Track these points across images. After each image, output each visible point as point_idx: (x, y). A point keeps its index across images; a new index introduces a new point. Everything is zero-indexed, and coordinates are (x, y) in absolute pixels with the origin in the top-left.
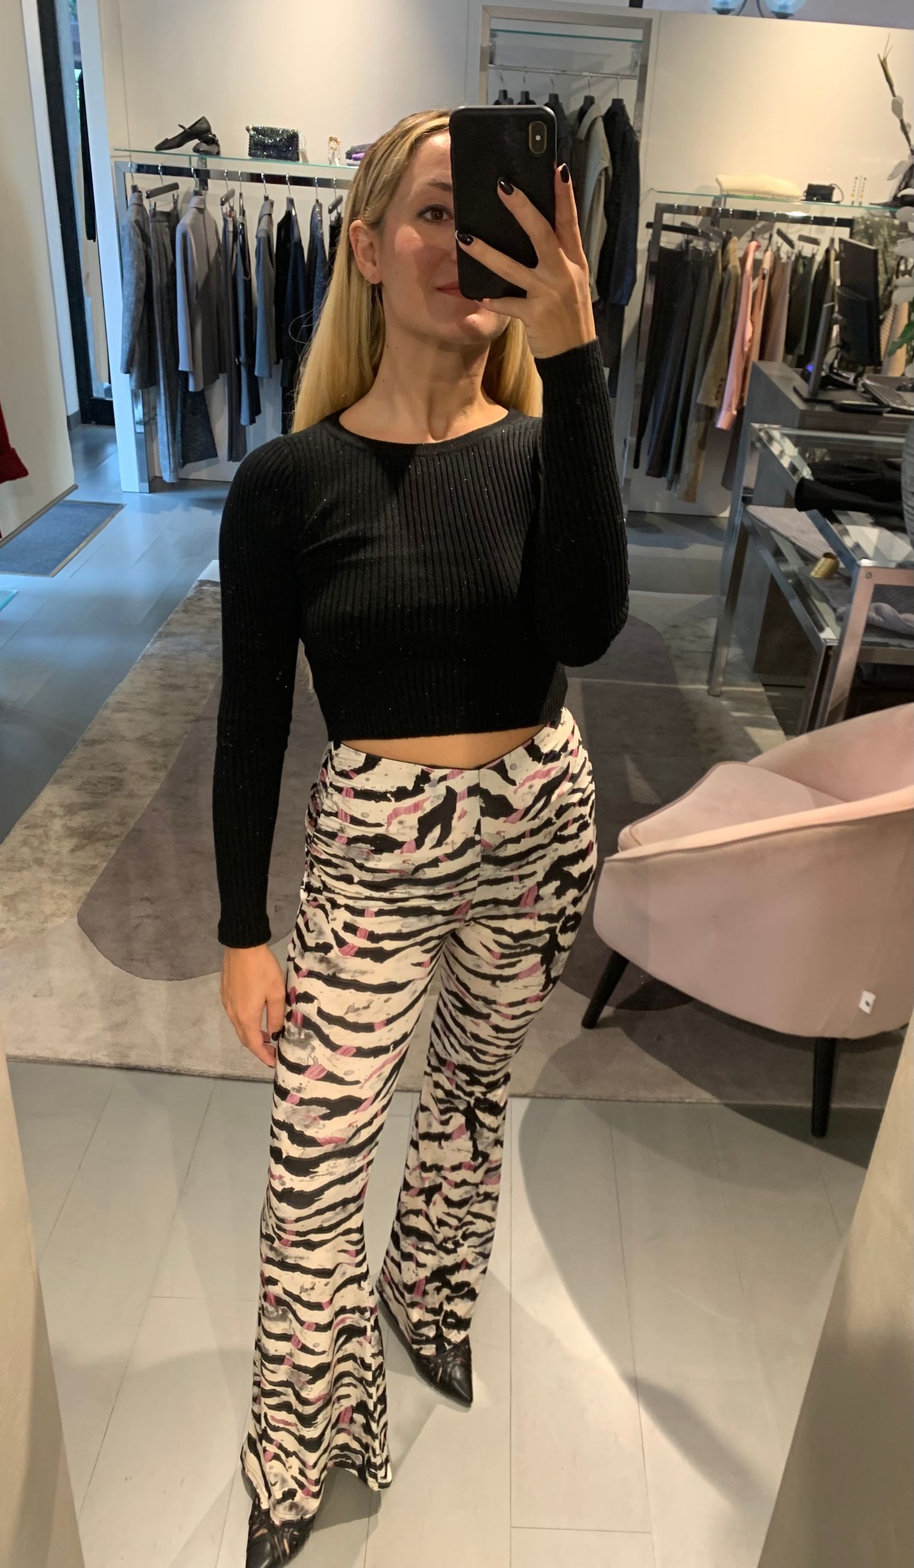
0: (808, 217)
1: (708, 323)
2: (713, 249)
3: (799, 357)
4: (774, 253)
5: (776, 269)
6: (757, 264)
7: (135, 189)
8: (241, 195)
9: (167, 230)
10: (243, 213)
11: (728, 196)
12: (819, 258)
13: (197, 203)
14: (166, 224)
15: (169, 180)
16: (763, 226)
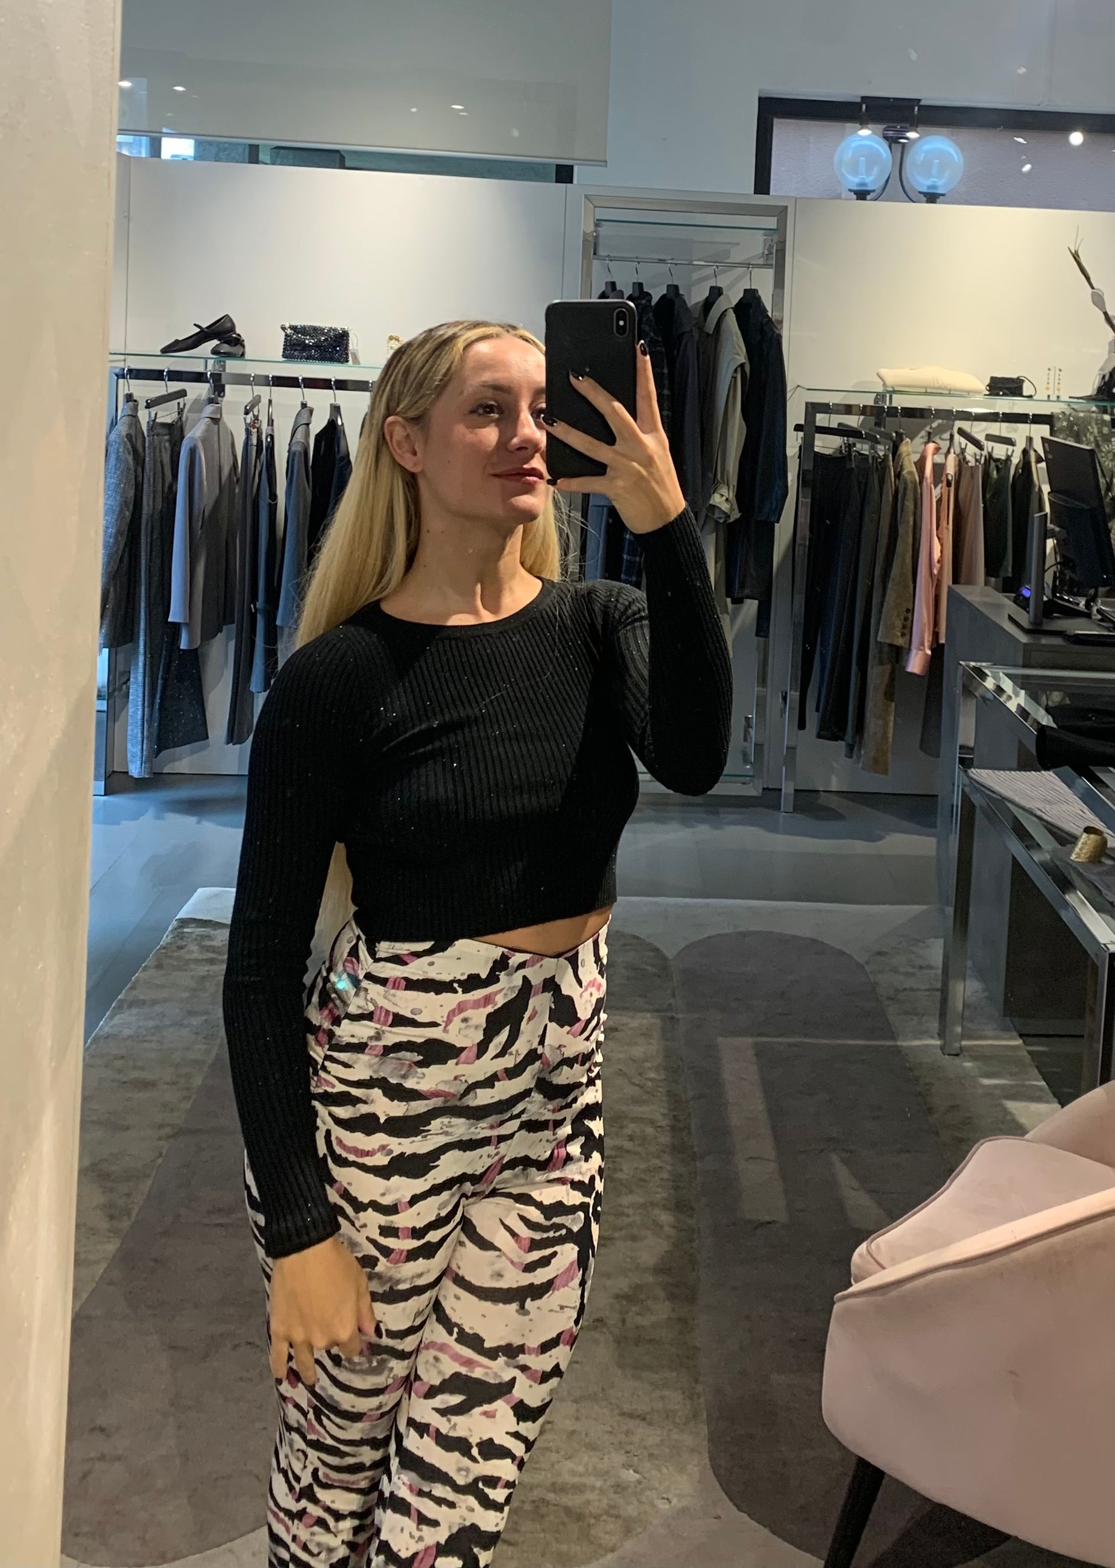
0: (997, 414)
1: (883, 541)
2: (881, 454)
3: (1005, 579)
4: (958, 455)
5: (963, 473)
6: (939, 469)
7: (129, 398)
8: (270, 401)
9: (167, 444)
10: (271, 422)
11: (895, 392)
12: (1016, 460)
13: (213, 413)
14: (167, 437)
15: (175, 386)
16: (939, 425)
